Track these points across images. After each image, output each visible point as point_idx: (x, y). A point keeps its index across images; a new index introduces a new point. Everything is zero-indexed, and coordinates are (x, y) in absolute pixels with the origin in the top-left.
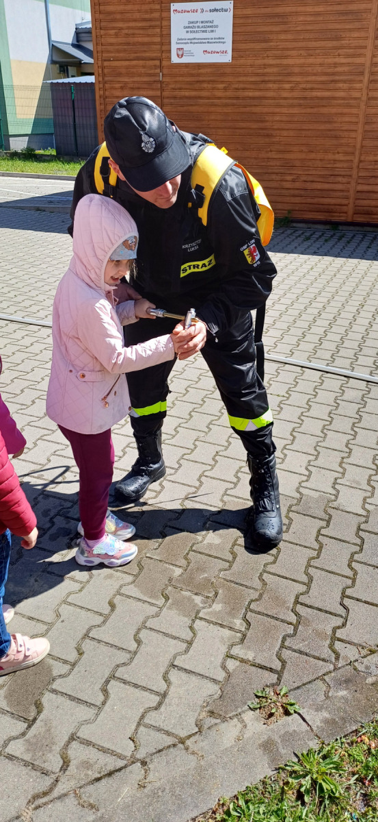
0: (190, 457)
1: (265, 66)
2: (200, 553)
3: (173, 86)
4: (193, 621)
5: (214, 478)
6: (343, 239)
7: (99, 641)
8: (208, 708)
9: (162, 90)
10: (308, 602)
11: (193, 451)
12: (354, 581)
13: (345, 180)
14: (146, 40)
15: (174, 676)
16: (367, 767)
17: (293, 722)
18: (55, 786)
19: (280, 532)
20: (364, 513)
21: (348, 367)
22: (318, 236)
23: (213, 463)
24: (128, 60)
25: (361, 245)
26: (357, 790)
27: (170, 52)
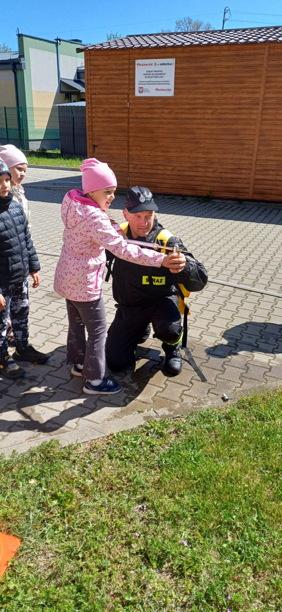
1: (195, 99)
3: (136, 111)
6: (244, 210)
8: (114, 414)
13: (247, 172)
14: (119, 82)
22: (228, 208)
24: (108, 94)
25: (255, 214)
27: (134, 89)
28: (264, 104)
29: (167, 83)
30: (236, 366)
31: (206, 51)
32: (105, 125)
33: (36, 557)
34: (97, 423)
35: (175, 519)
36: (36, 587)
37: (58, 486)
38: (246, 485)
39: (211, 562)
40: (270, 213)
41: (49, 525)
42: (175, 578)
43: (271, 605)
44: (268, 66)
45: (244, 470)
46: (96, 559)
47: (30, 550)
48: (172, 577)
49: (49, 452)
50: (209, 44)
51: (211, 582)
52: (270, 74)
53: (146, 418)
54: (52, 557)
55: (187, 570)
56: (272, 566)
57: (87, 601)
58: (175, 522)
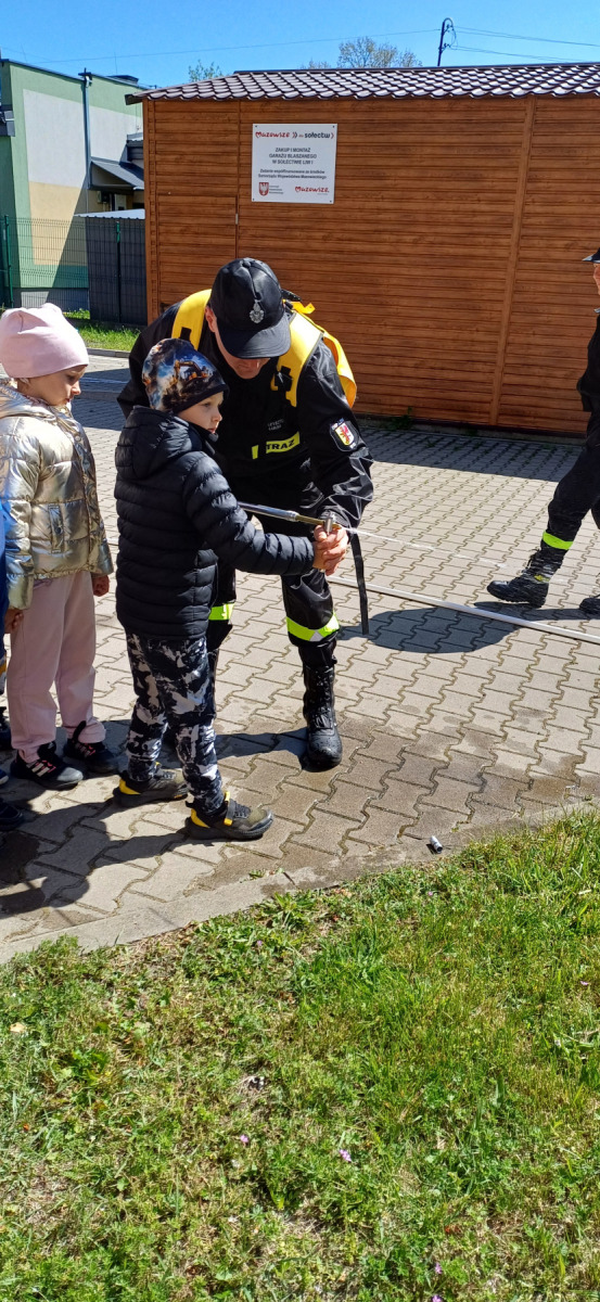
1: (379, 211)
3: (253, 233)
8: (199, 882)
9: (238, 236)
10: (326, 808)
12: (382, 793)
13: (487, 368)
14: (218, 169)
20: (414, 737)
22: (446, 443)
23: (246, 684)
24: (193, 196)
25: (503, 456)
27: (249, 186)
28: (523, 226)
29: (319, 175)
30: (458, 777)
31: (404, 110)
32: (187, 260)
33: (25, 1191)
34: (161, 900)
35: (324, 1105)
36: (23, 1257)
37: (74, 1038)
38: (476, 1031)
39: (400, 1195)
40: (534, 455)
41: (53, 1120)
42: (323, 1231)
43: (524, 1284)
44: (533, 146)
45: (471, 999)
46: (154, 1192)
47: (10, 1178)
48: (318, 1229)
49: (54, 964)
50: (409, 97)
51: (399, 1237)
52: (536, 164)
53: (270, 890)
54: (58, 1190)
55: (349, 1212)
56: (527, 1199)
57: (134, 1283)
58: (325, 1109)
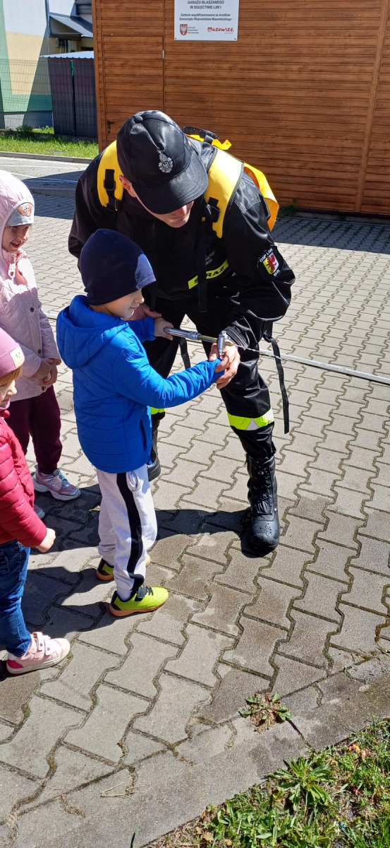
0: (186, 456)
1: (272, 46)
2: (194, 555)
3: (176, 65)
4: (186, 625)
5: (210, 479)
6: (350, 230)
7: (89, 645)
8: (199, 714)
9: (164, 69)
10: (303, 607)
11: (189, 450)
12: (350, 586)
13: (353, 169)
15: (165, 681)
16: (357, 776)
17: (284, 731)
18: (41, 791)
19: (276, 537)
20: (363, 517)
21: (351, 365)
22: (324, 227)
23: (210, 463)
24: (130, 36)
25: (368, 238)
26: (347, 799)
27: (172, 27)
